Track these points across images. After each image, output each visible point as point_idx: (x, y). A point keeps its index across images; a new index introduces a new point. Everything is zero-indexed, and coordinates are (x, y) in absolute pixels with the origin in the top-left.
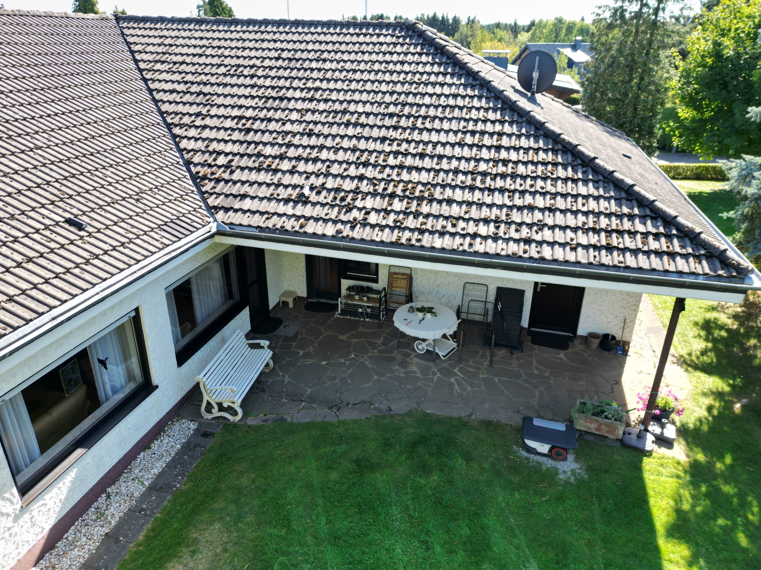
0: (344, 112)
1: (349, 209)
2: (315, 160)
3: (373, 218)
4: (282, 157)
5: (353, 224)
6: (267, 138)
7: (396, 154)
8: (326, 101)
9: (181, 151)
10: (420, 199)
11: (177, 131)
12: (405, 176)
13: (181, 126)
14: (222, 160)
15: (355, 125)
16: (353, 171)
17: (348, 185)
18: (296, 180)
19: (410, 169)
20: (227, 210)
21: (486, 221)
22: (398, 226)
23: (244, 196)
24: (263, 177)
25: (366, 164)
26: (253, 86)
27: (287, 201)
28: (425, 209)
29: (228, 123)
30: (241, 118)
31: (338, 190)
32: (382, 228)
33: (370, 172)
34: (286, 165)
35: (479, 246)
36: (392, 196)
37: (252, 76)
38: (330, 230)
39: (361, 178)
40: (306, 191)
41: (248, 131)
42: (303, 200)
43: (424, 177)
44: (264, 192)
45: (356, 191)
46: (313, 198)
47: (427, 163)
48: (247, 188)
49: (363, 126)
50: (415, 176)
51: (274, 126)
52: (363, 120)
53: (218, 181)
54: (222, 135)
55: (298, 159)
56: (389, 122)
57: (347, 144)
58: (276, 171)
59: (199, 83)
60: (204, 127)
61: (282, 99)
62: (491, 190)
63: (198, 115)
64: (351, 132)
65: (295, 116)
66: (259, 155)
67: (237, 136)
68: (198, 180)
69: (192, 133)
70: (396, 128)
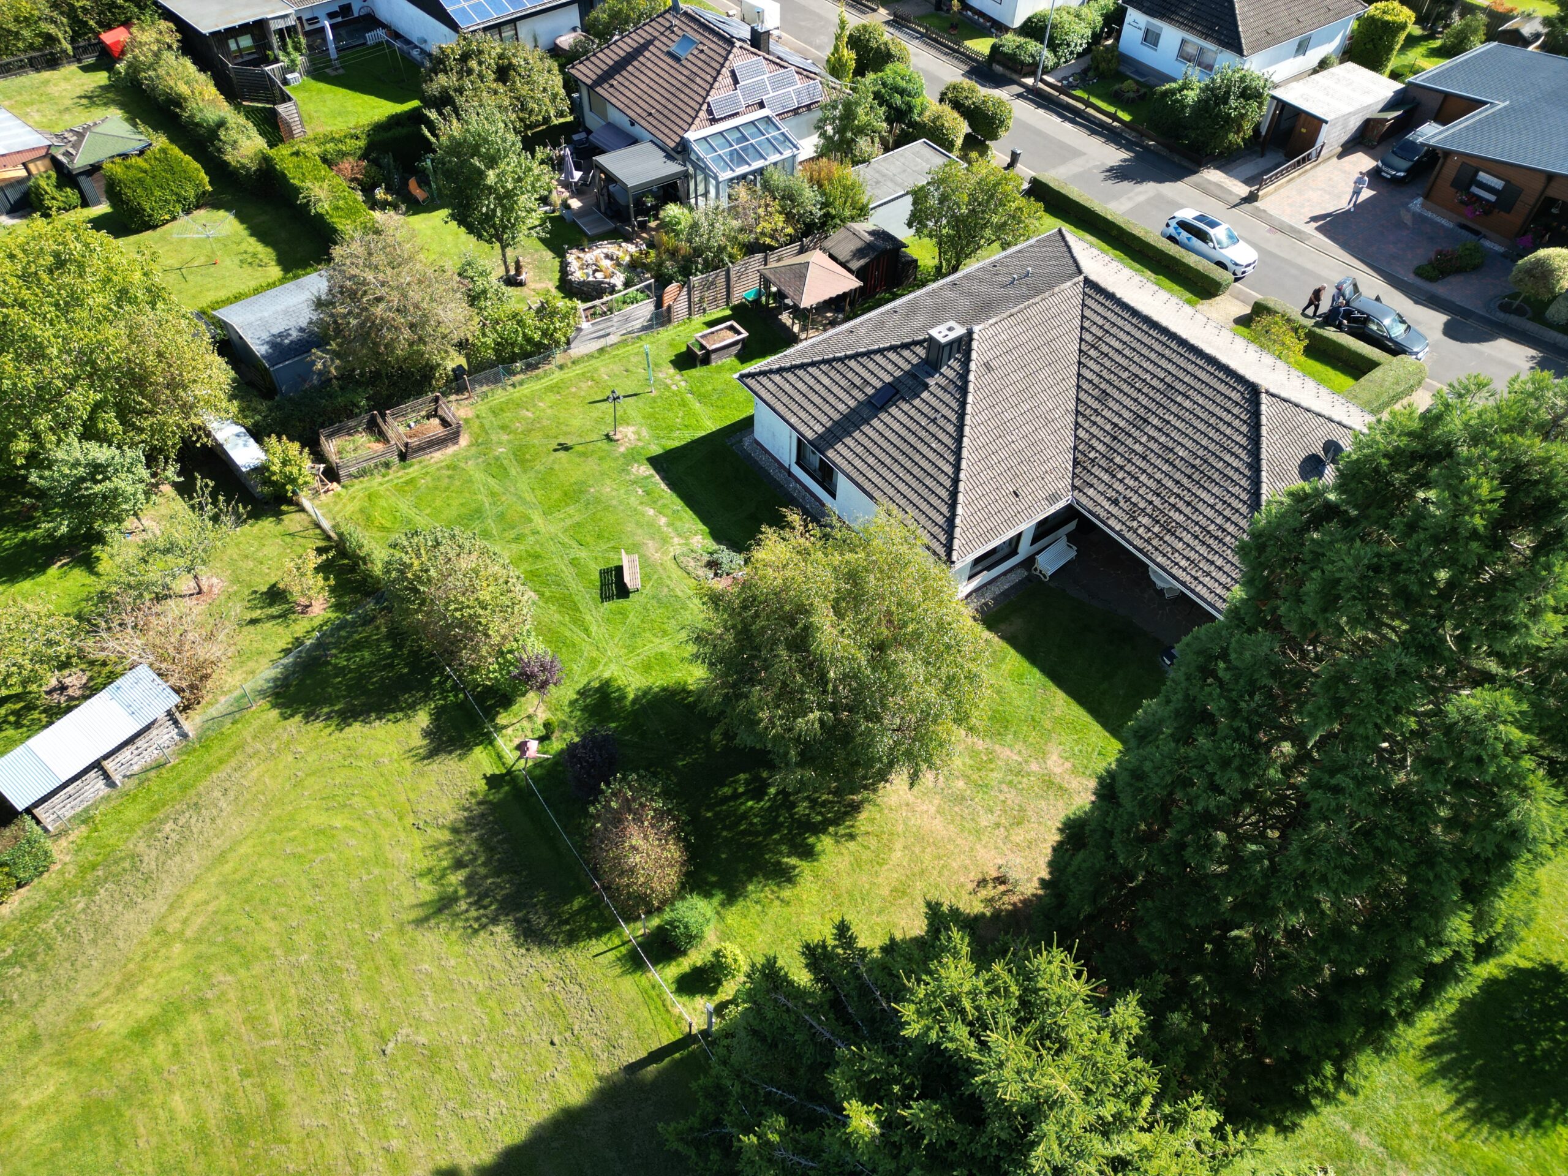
0: (1171, 450)
1: (1134, 519)
2: (1137, 479)
3: (1141, 531)
4: (1122, 468)
5: (1130, 529)
6: (1121, 449)
7: (1178, 496)
8: (1168, 435)
9: (1076, 436)
10: (1169, 531)
11: (1080, 419)
12: (1171, 514)
13: (1084, 416)
14: (1092, 455)
15: (1171, 464)
16: (1149, 497)
17: (1142, 505)
18: (1120, 488)
19: (1178, 510)
20: (1080, 491)
21: (1188, 559)
22: (1148, 541)
23: (1091, 486)
24: (1106, 477)
25: (1158, 495)
26: (1136, 400)
27: (1109, 499)
28: (1167, 538)
29: (1108, 427)
30: (1116, 425)
31: (1135, 505)
32: (1142, 538)
33: (1157, 501)
34: (1120, 475)
35: (1175, 571)
36: (1158, 522)
37: (1140, 391)
38: (1118, 527)
39: (1151, 503)
40: (1120, 499)
41: (1115, 438)
42: (1115, 502)
43: (1180, 518)
44: (1102, 487)
45: (1143, 510)
46: (1122, 504)
47: (1188, 510)
48: (1095, 481)
49: (1174, 466)
50: (1176, 516)
51: (1129, 442)
52: (1177, 462)
53: (1085, 468)
54: (1100, 434)
55: (1129, 473)
56: (1189, 471)
57: (1158, 476)
58: (1114, 476)
59: (1108, 382)
60: (1095, 423)
61: (1145, 421)
62: (1204, 543)
63: (1096, 410)
64: (1166, 468)
65: (1144, 439)
66: (1112, 461)
67: (1107, 440)
68: (1076, 463)
69: (1087, 425)
70: (1189, 477)
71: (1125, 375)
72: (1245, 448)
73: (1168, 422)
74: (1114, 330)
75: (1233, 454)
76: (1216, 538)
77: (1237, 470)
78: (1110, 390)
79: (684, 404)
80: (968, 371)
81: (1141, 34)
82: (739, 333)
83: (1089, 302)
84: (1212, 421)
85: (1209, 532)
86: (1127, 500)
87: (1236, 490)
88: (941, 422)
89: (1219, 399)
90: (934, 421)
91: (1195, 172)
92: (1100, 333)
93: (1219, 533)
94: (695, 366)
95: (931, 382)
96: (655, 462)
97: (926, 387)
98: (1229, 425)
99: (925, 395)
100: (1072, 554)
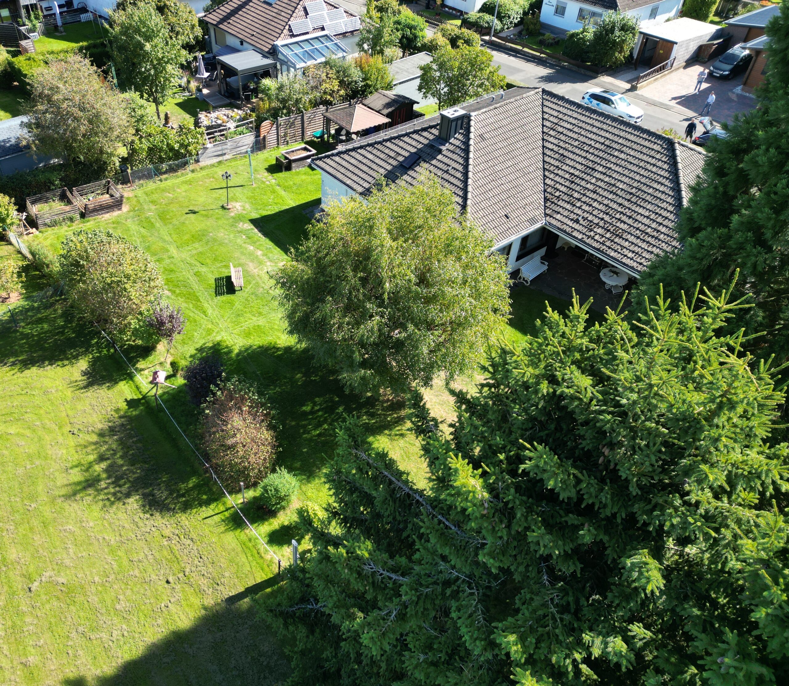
0: (614, 185)
1: (591, 230)
2: (590, 205)
3: (597, 237)
4: (579, 200)
5: (589, 237)
6: (578, 188)
7: (622, 213)
8: (610, 176)
9: (545, 184)
10: (617, 235)
11: (547, 173)
12: (618, 224)
13: (549, 171)
14: (557, 194)
15: (614, 194)
16: (601, 215)
17: (596, 221)
18: (579, 212)
19: (622, 222)
20: (551, 216)
21: (633, 252)
22: (603, 244)
23: (559, 213)
24: (568, 207)
25: (607, 214)
26: (585, 158)
27: (572, 220)
28: (616, 240)
29: (567, 176)
30: (572, 174)
31: (591, 221)
32: (598, 242)
33: (607, 218)
34: (578, 204)
35: (624, 260)
36: (609, 231)
37: (587, 152)
38: (580, 237)
39: (602, 219)
40: (580, 218)
41: (573, 182)
42: (577, 221)
43: (625, 227)
44: (566, 213)
45: (597, 224)
46: (581, 222)
47: (630, 221)
48: (561, 210)
49: (617, 195)
50: (622, 226)
51: (583, 183)
52: (619, 192)
53: (553, 203)
54: (562, 181)
55: (585, 203)
56: (628, 197)
57: (606, 202)
58: (574, 205)
59: (564, 149)
60: (557, 175)
61: (593, 169)
62: (644, 241)
63: (557, 167)
64: (611, 196)
65: (593, 181)
66: (571, 196)
67: (567, 184)
68: (546, 200)
69: (552, 176)
70: (629, 200)
71: (576, 143)
72: (667, 178)
73: (610, 169)
74: (566, 118)
75: (659, 183)
76: (653, 237)
77: (663, 192)
78: (566, 153)
79: (274, 192)
80: (469, 139)
81: (553, 9)
82: (310, 151)
83: (546, 103)
84: (642, 164)
85: (647, 233)
86: (585, 219)
87: (664, 205)
88: (452, 172)
89: (645, 150)
90: (447, 172)
91: (595, 78)
92: (556, 121)
93: (655, 234)
94: (281, 171)
95: (443, 148)
96: (255, 222)
97: (440, 151)
98: (654, 165)
99: (440, 157)
100: (545, 268)
